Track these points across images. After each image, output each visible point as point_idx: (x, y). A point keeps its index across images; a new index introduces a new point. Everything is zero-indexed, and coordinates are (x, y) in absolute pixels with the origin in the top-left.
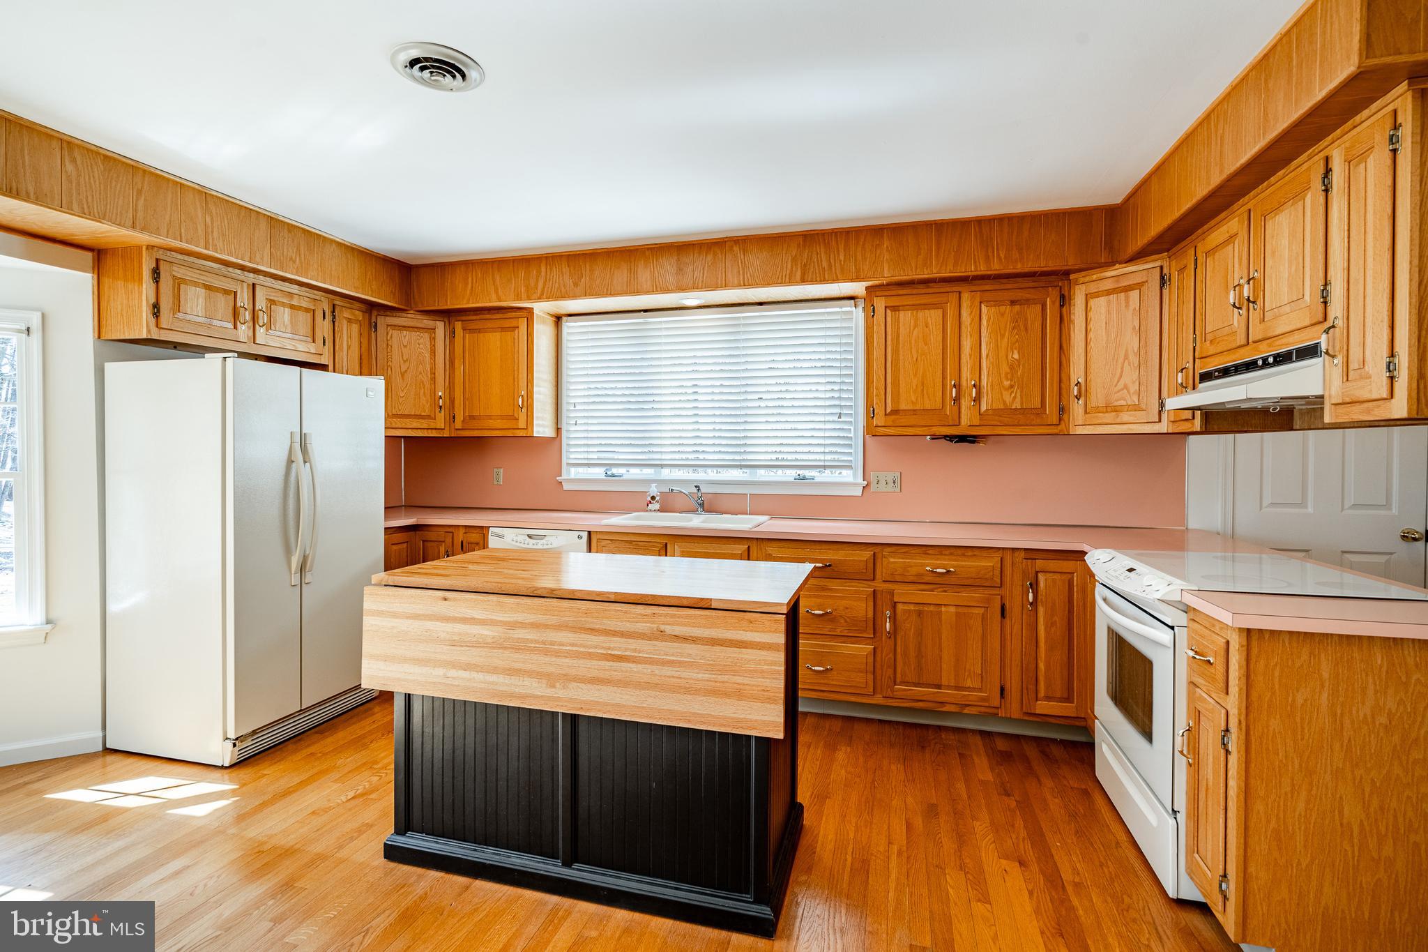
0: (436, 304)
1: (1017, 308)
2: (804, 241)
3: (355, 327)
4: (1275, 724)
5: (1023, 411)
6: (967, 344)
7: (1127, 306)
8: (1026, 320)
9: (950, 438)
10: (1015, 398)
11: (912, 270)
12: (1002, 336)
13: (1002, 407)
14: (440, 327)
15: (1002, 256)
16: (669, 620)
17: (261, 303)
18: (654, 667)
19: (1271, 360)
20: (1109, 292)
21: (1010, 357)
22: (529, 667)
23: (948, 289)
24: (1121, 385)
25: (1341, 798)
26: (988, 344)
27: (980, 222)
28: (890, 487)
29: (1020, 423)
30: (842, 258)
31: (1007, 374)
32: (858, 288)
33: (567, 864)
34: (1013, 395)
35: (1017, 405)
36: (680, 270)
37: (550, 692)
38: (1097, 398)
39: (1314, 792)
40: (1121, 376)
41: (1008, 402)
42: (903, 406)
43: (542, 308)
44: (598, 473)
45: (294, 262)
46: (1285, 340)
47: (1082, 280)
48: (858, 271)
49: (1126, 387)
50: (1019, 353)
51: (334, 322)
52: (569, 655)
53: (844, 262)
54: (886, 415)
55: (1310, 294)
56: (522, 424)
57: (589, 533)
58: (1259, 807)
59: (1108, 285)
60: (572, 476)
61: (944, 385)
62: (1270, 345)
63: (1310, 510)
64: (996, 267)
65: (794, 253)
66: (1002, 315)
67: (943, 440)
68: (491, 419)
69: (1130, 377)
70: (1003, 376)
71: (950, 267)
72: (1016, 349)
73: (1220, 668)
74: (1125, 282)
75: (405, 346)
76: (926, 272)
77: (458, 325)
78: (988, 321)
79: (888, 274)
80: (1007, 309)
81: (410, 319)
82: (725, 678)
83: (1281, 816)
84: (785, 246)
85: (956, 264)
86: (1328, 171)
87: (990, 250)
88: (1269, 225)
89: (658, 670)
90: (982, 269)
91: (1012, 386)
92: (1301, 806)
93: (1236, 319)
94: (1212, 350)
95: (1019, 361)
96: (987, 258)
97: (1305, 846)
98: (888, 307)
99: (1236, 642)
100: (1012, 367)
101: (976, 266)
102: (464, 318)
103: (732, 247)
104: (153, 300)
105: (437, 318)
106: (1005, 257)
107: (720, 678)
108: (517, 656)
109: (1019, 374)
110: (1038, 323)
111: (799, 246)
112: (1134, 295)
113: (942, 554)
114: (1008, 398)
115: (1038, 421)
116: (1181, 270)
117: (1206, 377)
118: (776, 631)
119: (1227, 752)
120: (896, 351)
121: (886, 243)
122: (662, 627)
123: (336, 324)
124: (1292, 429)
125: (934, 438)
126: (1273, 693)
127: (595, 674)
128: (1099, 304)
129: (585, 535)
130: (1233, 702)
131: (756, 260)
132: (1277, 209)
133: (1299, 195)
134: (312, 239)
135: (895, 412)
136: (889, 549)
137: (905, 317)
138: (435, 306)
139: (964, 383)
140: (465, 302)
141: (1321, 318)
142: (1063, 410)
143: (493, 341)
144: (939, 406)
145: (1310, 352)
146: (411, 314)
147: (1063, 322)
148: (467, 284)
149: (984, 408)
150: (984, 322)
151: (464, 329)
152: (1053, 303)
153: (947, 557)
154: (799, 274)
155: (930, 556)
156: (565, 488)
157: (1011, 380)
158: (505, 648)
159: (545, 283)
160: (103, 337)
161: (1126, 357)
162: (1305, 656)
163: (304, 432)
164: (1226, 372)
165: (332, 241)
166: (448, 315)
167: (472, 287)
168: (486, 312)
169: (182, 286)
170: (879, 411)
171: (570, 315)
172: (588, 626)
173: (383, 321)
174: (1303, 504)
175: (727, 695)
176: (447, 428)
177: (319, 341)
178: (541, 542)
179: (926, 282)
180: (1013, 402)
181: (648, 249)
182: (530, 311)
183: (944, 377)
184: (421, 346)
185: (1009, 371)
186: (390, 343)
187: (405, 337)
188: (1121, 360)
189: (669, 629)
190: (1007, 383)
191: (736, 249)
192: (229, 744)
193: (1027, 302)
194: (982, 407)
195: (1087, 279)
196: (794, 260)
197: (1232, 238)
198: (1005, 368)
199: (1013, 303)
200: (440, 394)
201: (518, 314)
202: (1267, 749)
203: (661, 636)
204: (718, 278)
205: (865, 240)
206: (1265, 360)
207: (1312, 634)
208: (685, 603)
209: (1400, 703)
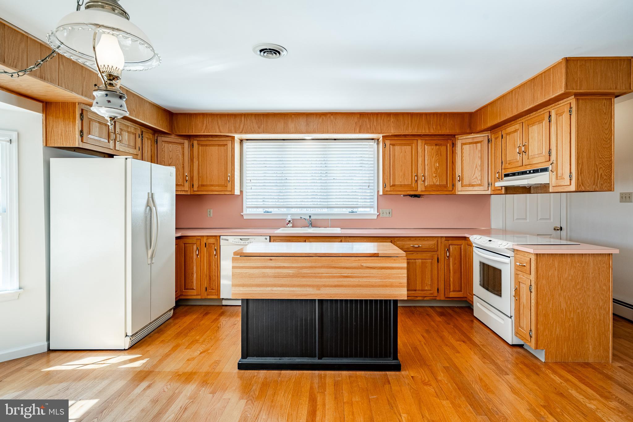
0: (187, 132)
1: (438, 147)
2: (360, 116)
3: (150, 141)
4: (544, 282)
5: (440, 186)
6: (420, 160)
7: (476, 149)
8: (441, 152)
9: (411, 196)
10: (437, 181)
11: (402, 131)
12: (433, 157)
13: (433, 184)
14: (186, 143)
15: (434, 128)
16: (365, 261)
17: (118, 130)
18: (359, 279)
19: (532, 172)
20: (470, 143)
21: (435, 166)
22: (309, 283)
23: (413, 139)
24: (474, 177)
25: (561, 302)
26: (428, 160)
27: (426, 114)
28: (388, 215)
29: (439, 190)
30: (375, 124)
31: (434, 172)
32: (380, 136)
33: (320, 358)
34: (436, 179)
35: (438, 183)
36: (307, 124)
37: (318, 292)
38: (466, 182)
39: (554, 301)
40: (474, 174)
41: (435, 182)
42: (397, 183)
43: (237, 137)
44: (261, 211)
45: (135, 112)
46: (536, 166)
47: (460, 138)
48: (381, 130)
49: (476, 178)
50: (438, 164)
52: (325, 277)
53: (376, 125)
54: (390, 186)
55: (545, 152)
56: (229, 188)
57: (270, 236)
58: (540, 307)
59: (470, 141)
60: (248, 212)
61: (412, 175)
62: (531, 167)
63: (528, 221)
64: (432, 132)
65: (356, 121)
66: (433, 149)
67: (408, 196)
68: (212, 186)
69: (478, 174)
70: (433, 172)
71: (416, 130)
72: (437, 162)
73: (528, 267)
74: (475, 140)
75: (170, 151)
76: (407, 132)
77: (195, 143)
78: (428, 151)
79: (393, 132)
80: (434, 147)
81: (172, 138)
82: (386, 280)
83: (546, 309)
84: (352, 118)
85: (418, 129)
86: (550, 116)
87: (430, 125)
88: (530, 129)
89: (361, 280)
90: (427, 132)
91: (436, 176)
92: (551, 305)
93: (518, 157)
94: (509, 166)
95: (438, 167)
96: (429, 128)
97: (552, 318)
98: (391, 144)
99: (533, 258)
100: (436, 169)
101: (425, 131)
102: (198, 139)
103: (330, 116)
104: (80, 129)
105: (185, 139)
106: (435, 128)
107: (384, 280)
108: (304, 279)
109: (439, 171)
110: (445, 153)
111: (358, 118)
112: (479, 145)
113: (416, 240)
114: (435, 181)
115: (445, 189)
116: (496, 138)
117: (506, 175)
118: (404, 262)
119: (531, 292)
120: (394, 161)
121: (392, 120)
122: (362, 264)
123: (143, 140)
124: (530, 193)
125: (404, 196)
126: (544, 272)
127: (336, 283)
128: (466, 147)
129: (268, 238)
130: (533, 277)
131: (340, 122)
132: (533, 124)
133: (541, 121)
135: (394, 185)
136: (396, 239)
137: (397, 148)
138: (186, 133)
139: (419, 175)
140: (202, 132)
141: (548, 160)
142: (454, 185)
143: (214, 151)
144: (410, 183)
145: (545, 170)
146: (173, 136)
147: (453, 153)
148: (203, 124)
149: (426, 184)
150: (426, 152)
151: (198, 144)
152: (450, 146)
153: (418, 241)
154: (358, 129)
155: (412, 241)
156: (245, 218)
157: (436, 174)
158: (299, 277)
159: (244, 126)
160: (48, 145)
161: (476, 167)
162: (551, 261)
163: (152, 192)
164: (514, 174)
165: (147, 102)
166: (189, 137)
167: (206, 125)
168: (210, 137)
169: (91, 122)
170: (388, 185)
171: (247, 140)
172: (333, 266)
173: (161, 139)
174: (525, 219)
175: (386, 286)
176: (189, 190)
177: (138, 148)
178: (247, 242)
179: (405, 136)
180: (436, 183)
181: (293, 114)
182: (233, 138)
183: (412, 172)
184: (178, 151)
185: (435, 170)
186: (163, 150)
187: (170, 147)
188: (474, 168)
189: (364, 265)
190: (434, 175)
191: (332, 117)
192: (128, 339)
193: (441, 145)
194: (426, 183)
195: (462, 138)
196: (356, 123)
197: (516, 131)
198: (434, 170)
199: (436, 145)
200: (186, 174)
201: (227, 139)
202: (542, 289)
203: (362, 267)
204: (324, 129)
205: (384, 118)
206: (530, 171)
207: (553, 254)
208: (369, 255)
209: (575, 272)
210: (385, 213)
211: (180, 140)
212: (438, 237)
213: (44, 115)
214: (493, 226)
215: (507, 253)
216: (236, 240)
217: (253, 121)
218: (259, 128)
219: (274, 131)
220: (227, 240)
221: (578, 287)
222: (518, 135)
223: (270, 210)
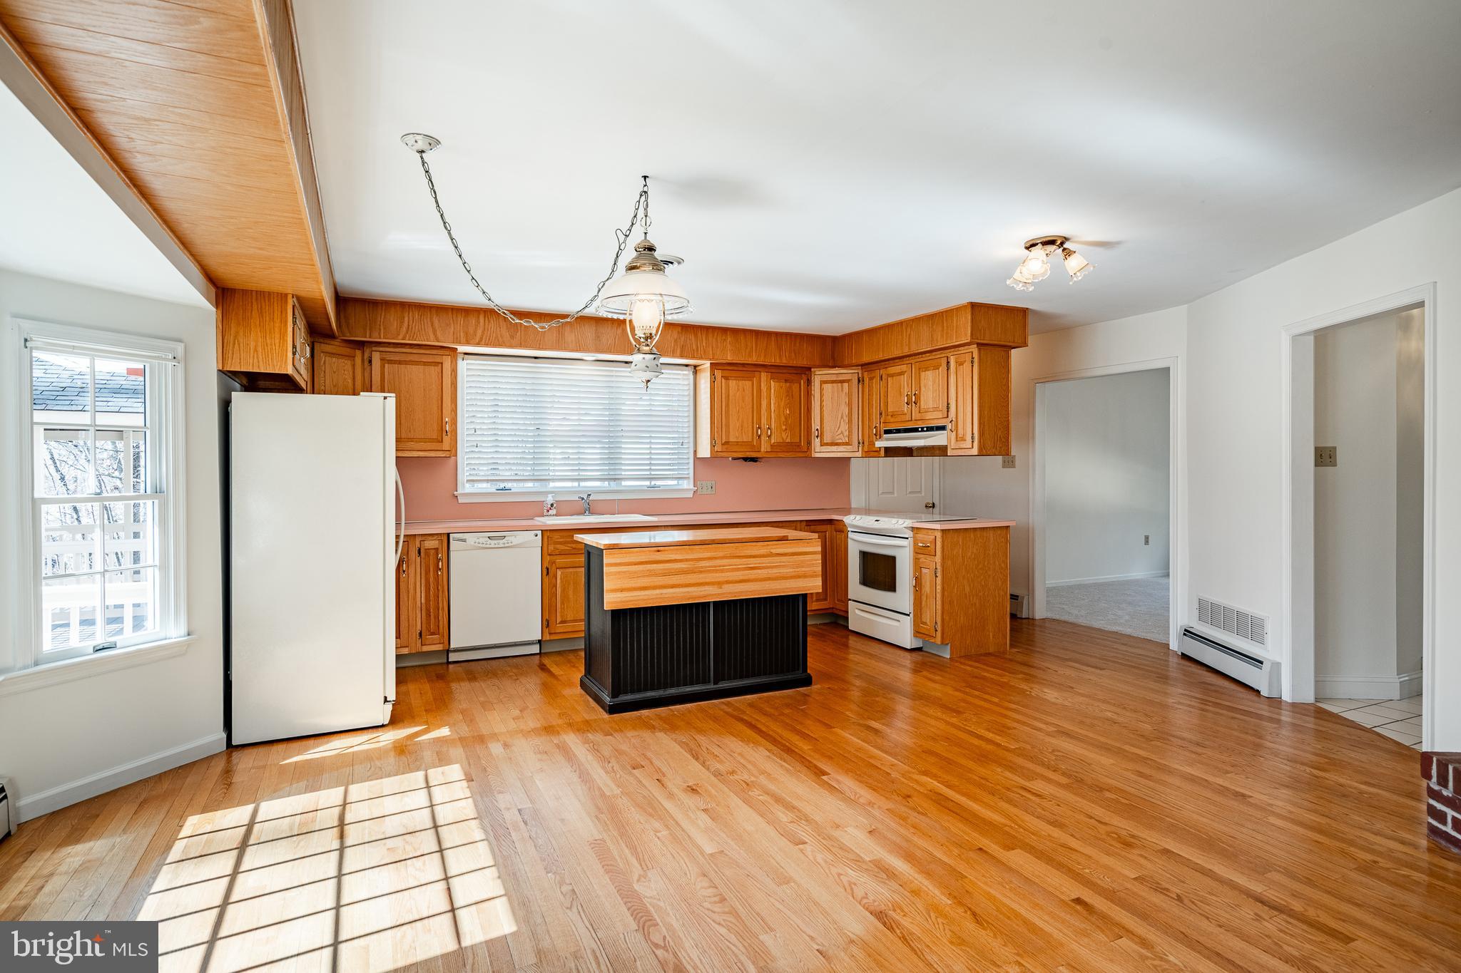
0: (368, 336)
1: (788, 384)
4: (950, 562)
5: (791, 444)
6: (764, 403)
7: (842, 390)
8: (792, 392)
9: (746, 459)
10: (787, 436)
11: (741, 357)
12: (782, 400)
13: (782, 441)
14: (358, 353)
16: (774, 547)
18: (768, 570)
19: (925, 429)
20: (833, 382)
21: (785, 413)
22: (708, 580)
23: (754, 370)
24: (840, 431)
25: (964, 585)
26: (775, 404)
27: (776, 334)
28: (709, 491)
29: (790, 451)
31: (784, 422)
32: (707, 363)
33: (715, 683)
34: (786, 434)
35: (788, 440)
37: (720, 591)
38: (827, 439)
39: (958, 585)
40: (839, 428)
42: (731, 440)
44: (489, 488)
46: (932, 422)
47: (817, 373)
48: (710, 353)
49: (842, 433)
50: (789, 410)
52: (728, 571)
53: (706, 347)
54: (720, 444)
55: (943, 406)
56: (446, 446)
57: (543, 531)
58: (946, 593)
59: (834, 378)
60: (467, 491)
61: (753, 427)
62: (923, 423)
63: (896, 495)
64: (784, 362)
67: (741, 460)
69: (844, 427)
70: (782, 423)
71: (762, 358)
72: (788, 407)
73: (933, 547)
74: (841, 378)
76: (749, 360)
77: (376, 357)
78: (775, 391)
79: (730, 358)
80: (783, 385)
81: (338, 347)
82: (798, 570)
83: (951, 595)
84: (670, 331)
85: (764, 357)
86: (948, 362)
88: (923, 374)
89: (770, 571)
90: (778, 362)
91: (786, 429)
92: (956, 590)
93: (906, 408)
94: (892, 420)
95: (789, 414)
96: (779, 355)
97: (957, 604)
98: (723, 377)
99: (939, 535)
100: (786, 418)
101: (773, 360)
102: (381, 349)
104: (292, 341)
105: (355, 347)
106: (788, 357)
107: (796, 570)
108: (701, 576)
109: (789, 422)
110: (798, 394)
111: (678, 332)
112: (846, 385)
114: (784, 437)
115: (799, 450)
116: (871, 379)
117: (887, 432)
118: (818, 546)
119: (936, 576)
120: (727, 405)
121: (729, 339)
122: (772, 551)
124: (912, 456)
125: (734, 459)
126: (949, 552)
127: (741, 578)
128: (827, 387)
129: (540, 533)
130: (938, 558)
132: (927, 369)
133: (937, 368)
135: (727, 443)
137: (732, 383)
138: (366, 337)
139: (762, 426)
140: (401, 337)
141: (946, 416)
142: (809, 443)
143: (414, 373)
144: (750, 440)
145: (943, 428)
146: (339, 343)
147: (809, 394)
148: (402, 322)
149: (773, 441)
150: (773, 391)
151: (382, 359)
152: (804, 383)
154: (679, 351)
156: (461, 501)
157: (786, 426)
158: (695, 573)
159: (483, 332)
160: (223, 369)
161: (842, 417)
162: (956, 538)
164: (898, 431)
167: (409, 325)
168: (408, 346)
171: (468, 354)
172: (737, 555)
173: (318, 348)
174: (893, 493)
175: (799, 577)
179: (743, 365)
180: (786, 439)
182: (453, 351)
183: (753, 423)
184: (346, 372)
186: (323, 368)
187: (334, 363)
188: (839, 418)
189: (774, 551)
190: (784, 427)
193: (791, 381)
195: (820, 373)
197: (902, 373)
198: (783, 419)
199: (785, 382)
201: (441, 352)
202: (950, 573)
203: (771, 555)
204: (625, 347)
205: (717, 335)
206: (922, 428)
207: (958, 529)
208: (776, 539)
210: (705, 487)
211: (347, 351)
213: (220, 312)
214: (854, 505)
215: (905, 534)
216: (481, 540)
217: (501, 324)
218: (512, 337)
219: (540, 344)
220: (464, 541)
222: (904, 378)
223: (508, 485)
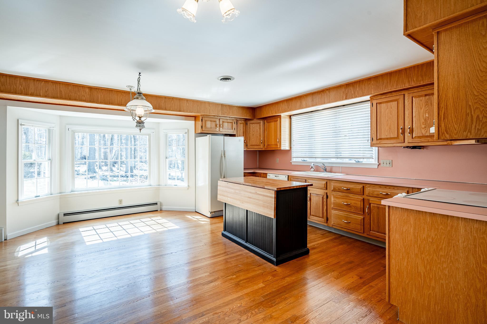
1: (427, 97)
2: (346, 86)
3: (242, 125)
6: (407, 113)
8: (431, 102)
10: (426, 132)
11: (381, 90)
12: (421, 108)
13: (421, 135)
14: (262, 122)
15: (415, 80)
17: (221, 123)
21: (424, 116)
23: (400, 94)
25: (417, 263)
26: (415, 112)
27: (406, 69)
28: (388, 165)
29: (429, 141)
31: (423, 123)
32: (368, 98)
33: (246, 242)
34: (426, 130)
35: (428, 134)
36: (313, 100)
39: (409, 260)
41: (424, 134)
42: (383, 137)
43: (283, 115)
44: (301, 160)
45: (227, 113)
48: (363, 93)
50: (428, 114)
51: (237, 124)
53: (359, 90)
54: (377, 140)
56: (279, 147)
57: (288, 176)
60: (294, 161)
61: (398, 129)
65: (343, 91)
66: (421, 100)
68: (272, 145)
70: (422, 123)
71: (395, 87)
72: (427, 113)
75: (254, 128)
76: (389, 89)
78: (415, 103)
80: (424, 98)
81: (255, 121)
83: (400, 265)
84: (341, 89)
85: (397, 85)
87: (410, 79)
89: (255, 201)
91: (425, 127)
92: (405, 264)
95: (428, 117)
96: (409, 82)
97: (407, 276)
98: (378, 103)
100: (425, 120)
101: (405, 85)
102: (267, 119)
103: (326, 91)
104: (201, 125)
105: (261, 120)
106: (416, 80)
109: (428, 122)
111: (345, 88)
113: (386, 188)
114: (424, 132)
120: (380, 118)
121: (372, 82)
123: (238, 125)
126: (397, 227)
127: (247, 201)
129: (287, 176)
131: (332, 94)
134: (230, 107)
135: (380, 139)
136: (368, 185)
137: (383, 106)
138: (260, 117)
139: (406, 127)
140: (266, 115)
143: (272, 124)
144: (396, 136)
146: (255, 120)
151: (267, 122)
153: (387, 189)
155: (381, 188)
157: (425, 125)
160: (196, 133)
162: (406, 216)
163: (224, 150)
165: (235, 106)
166: (264, 119)
167: (267, 112)
168: (270, 117)
169: (206, 122)
170: (375, 138)
171: (293, 115)
172: (246, 190)
173: (249, 122)
176: (263, 148)
177: (234, 129)
178: (277, 178)
180: (426, 133)
181: (305, 95)
182: (280, 116)
183: (398, 126)
184: (257, 127)
185: (424, 121)
186: (250, 127)
187: (254, 126)
189: (257, 192)
190: (423, 126)
191: (327, 92)
192: (210, 213)
194: (413, 136)
196: (343, 92)
198: (422, 120)
199: (426, 95)
200: (262, 139)
201: (277, 117)
202: (395, 244)
204: (322, 101)
205: (365, 83)
207: (408, 209)
209: (436, 235)
210: (385, 163)
211: (258, 121)
212: (408, 187)
213: (195, 120)
216: (273, 176)
218: (288, 108)
220: (270, 176)
221: (441, 253)
